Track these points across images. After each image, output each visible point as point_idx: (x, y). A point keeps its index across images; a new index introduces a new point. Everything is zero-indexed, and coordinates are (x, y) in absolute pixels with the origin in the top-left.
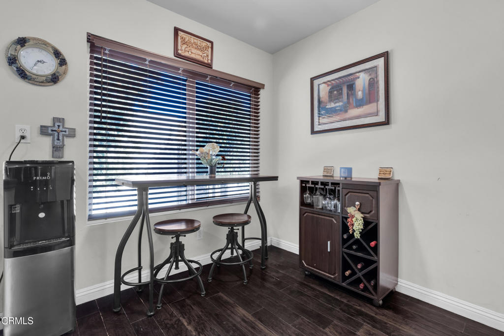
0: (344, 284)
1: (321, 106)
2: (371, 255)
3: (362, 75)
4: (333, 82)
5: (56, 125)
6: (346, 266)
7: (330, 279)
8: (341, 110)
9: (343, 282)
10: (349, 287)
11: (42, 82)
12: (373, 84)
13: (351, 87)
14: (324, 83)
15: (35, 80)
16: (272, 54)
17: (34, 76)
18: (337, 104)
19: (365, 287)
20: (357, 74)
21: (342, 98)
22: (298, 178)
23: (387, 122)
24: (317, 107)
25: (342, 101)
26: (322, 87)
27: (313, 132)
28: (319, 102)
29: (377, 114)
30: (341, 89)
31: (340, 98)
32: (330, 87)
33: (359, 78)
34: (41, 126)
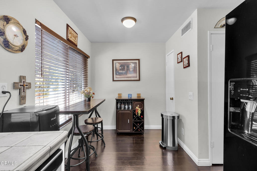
0: (134, 132)
1: (117, 71)
2: (141, 120)
3: (132, 64)
4: (122, 63)
5: (22, 81)
6: (134, 126)
7: (129, 132)
8: (124, 74)
9: (133, 131)
10: (135, 132)
11: (17, 51)
12: (135, 67)
13: (128, 67)
14: (118, 63)
15: (13, 49)
16: (91, 43)
17: (13, 47)
18: (123, 72)
19: (140, 130)
20: (130, 63)
21: (125, 70)
22: (116, 99)
23: (139, 80)
24: (115, 71)
25: (125, 71)
26: (117, 64)
27: (113, 80)
28: (116, 70)
29: (136, 77)
30: (125, 67)
31: (124, 70)
32: (120, 65)
33: (130, 64)
34: (14, 83)
